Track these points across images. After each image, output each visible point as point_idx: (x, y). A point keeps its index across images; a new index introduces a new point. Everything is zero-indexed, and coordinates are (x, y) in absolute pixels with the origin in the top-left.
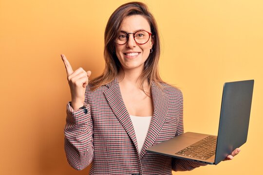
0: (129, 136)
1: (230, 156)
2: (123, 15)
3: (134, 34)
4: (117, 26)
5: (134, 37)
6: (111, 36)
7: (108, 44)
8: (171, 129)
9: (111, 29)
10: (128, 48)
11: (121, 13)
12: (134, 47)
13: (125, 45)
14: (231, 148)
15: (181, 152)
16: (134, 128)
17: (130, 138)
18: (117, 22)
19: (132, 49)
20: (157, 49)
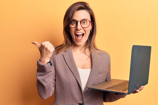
0: (77, 80)
1: (138, 90)
2: (74, 10)
3: (81, 22)
4: (71, 17)
5: (81, 23)
6: (67, 22)
7: (65, 27)
8: (102, 77)
9: (67, 18)
10: (77, 30)
11: (73, 9)
12: (81, 29)
13: (75, 28)
14: (138, 86)
15: (109, 88)
16: (80, 76)
17: (77, 82)
18: (71, 14)
19: (79, 30)
20: (95, 30)
